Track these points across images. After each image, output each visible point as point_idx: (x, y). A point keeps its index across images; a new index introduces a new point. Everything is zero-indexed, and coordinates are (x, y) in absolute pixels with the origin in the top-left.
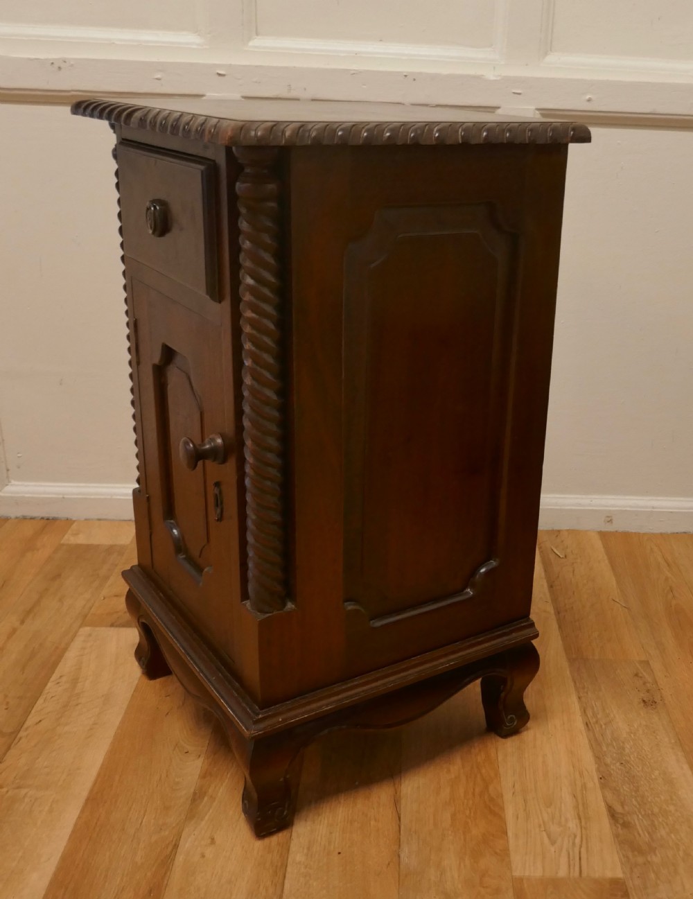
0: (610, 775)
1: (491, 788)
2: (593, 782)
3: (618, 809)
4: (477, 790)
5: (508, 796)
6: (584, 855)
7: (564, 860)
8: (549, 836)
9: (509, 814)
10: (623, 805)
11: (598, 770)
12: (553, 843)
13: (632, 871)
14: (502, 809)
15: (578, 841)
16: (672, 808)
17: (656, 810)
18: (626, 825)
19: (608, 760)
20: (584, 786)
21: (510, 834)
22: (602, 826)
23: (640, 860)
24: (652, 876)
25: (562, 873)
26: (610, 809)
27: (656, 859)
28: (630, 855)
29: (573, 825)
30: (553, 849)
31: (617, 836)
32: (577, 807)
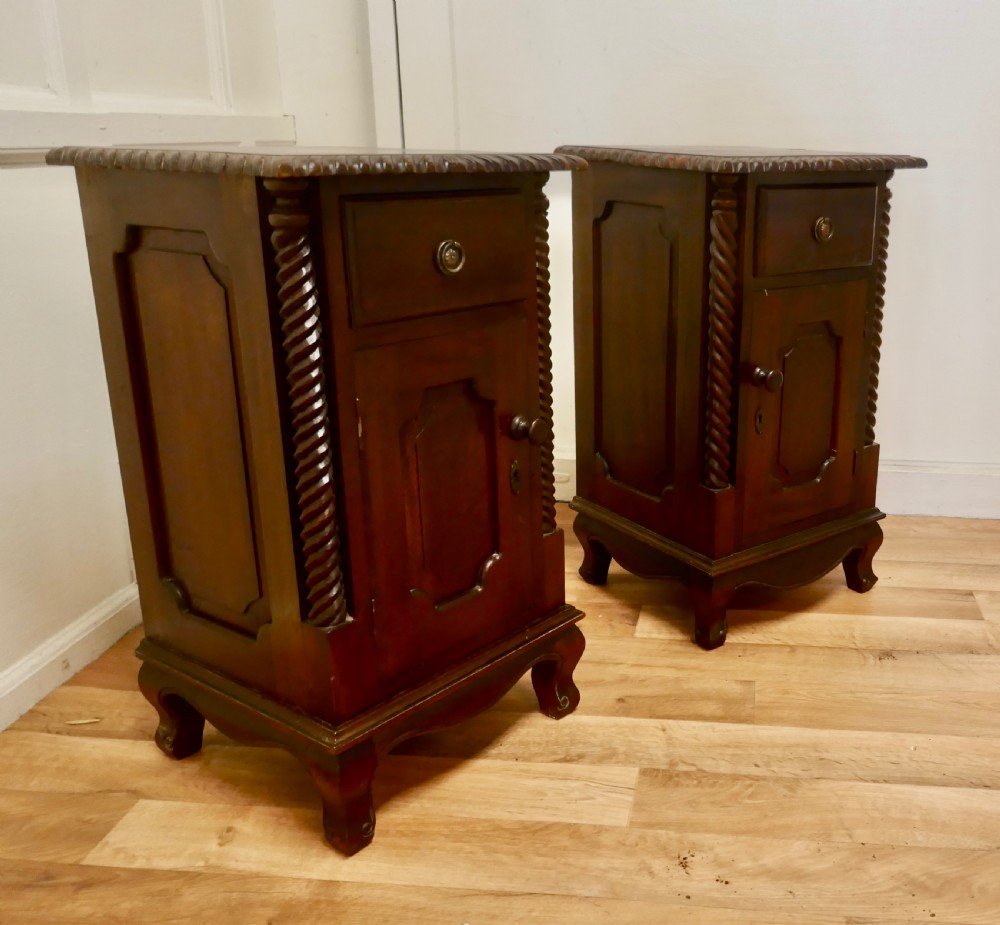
1: (507, 826)
2: (521, 765)
4: (507, 836)
5: (524, 817)
6: (609, 783)
7: (614, 795)
8: (584, 799)
9: (546, 818)
10: (555, 754)
11: (506, 759)
12: (591, 798)
13: (631, 762)
14: (541, 822)
15: (592, 784)
18: (581, 756)
20: (524, 771)
21: (575, 821)
23: (621, 756)
24: (641, 754)
26: (559, 761)
28: (615, 760)
29: (572, 784)
30: (600, 799)
31: (592, 763)
32: (551, 779)
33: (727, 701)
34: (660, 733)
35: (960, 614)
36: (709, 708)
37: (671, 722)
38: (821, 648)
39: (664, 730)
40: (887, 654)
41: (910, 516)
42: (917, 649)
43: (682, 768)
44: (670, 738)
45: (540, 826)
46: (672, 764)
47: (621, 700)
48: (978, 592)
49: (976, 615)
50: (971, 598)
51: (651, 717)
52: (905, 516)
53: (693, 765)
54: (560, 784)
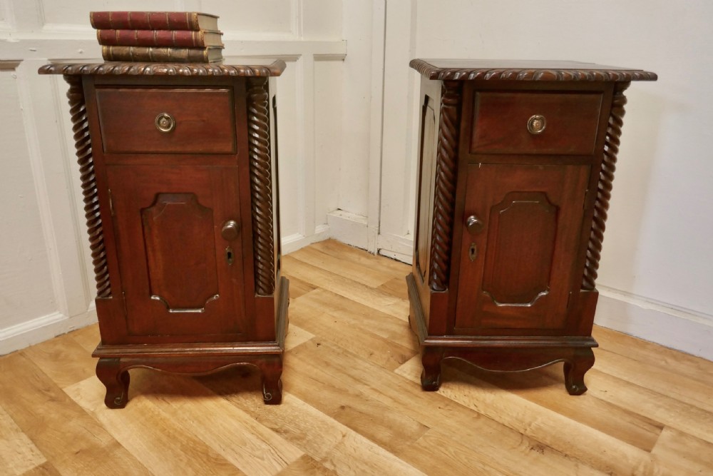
0: (259, 415)
1: (211, 454)
2: (255, 423)
3: (277, 427)
4: (205, 460)
5: (222, 453)
6: (280, 455)
7: (275, 463)
8: (259, 458)
9: (230, 459)
10: (276, 424)
11: (251, 416)
12: (263, 459)
13: (305, 448)
14: (226, 460)
15: (272, 451)
16: (297, 413)
17: (292, 418)
18: (286, 432)
19: (252, 409)
20: (252, 427)
21: (240, 468)
22: (277, 439)
23: (304, 442)
24: (316, 445)
25: (279, 469)
26: (273, 429)
27: (310, 437)
28: (299, 442)
29: (264, 446)
30: (266, 462)
31: (286, 439)
32: (258, 438)
33: (400, 434)
34: (340, 437)
35: (635, 440)
36: (384, 434)
37: (353, 433)
38: (498, 423)
39: (344, 436)
40: (541, 447)
41: (675, 350)
42: (568, 453)
43: (327, 465)
44: (342, 443)
45: (223, 462)
46: (325, 460)
47: (343, 407)
48: (670, 428)
49: (647, 446)
50: (658, 431)
51: (346, 425)
52: (670, 349)
53: (335, 466)
54: (258, 442)
